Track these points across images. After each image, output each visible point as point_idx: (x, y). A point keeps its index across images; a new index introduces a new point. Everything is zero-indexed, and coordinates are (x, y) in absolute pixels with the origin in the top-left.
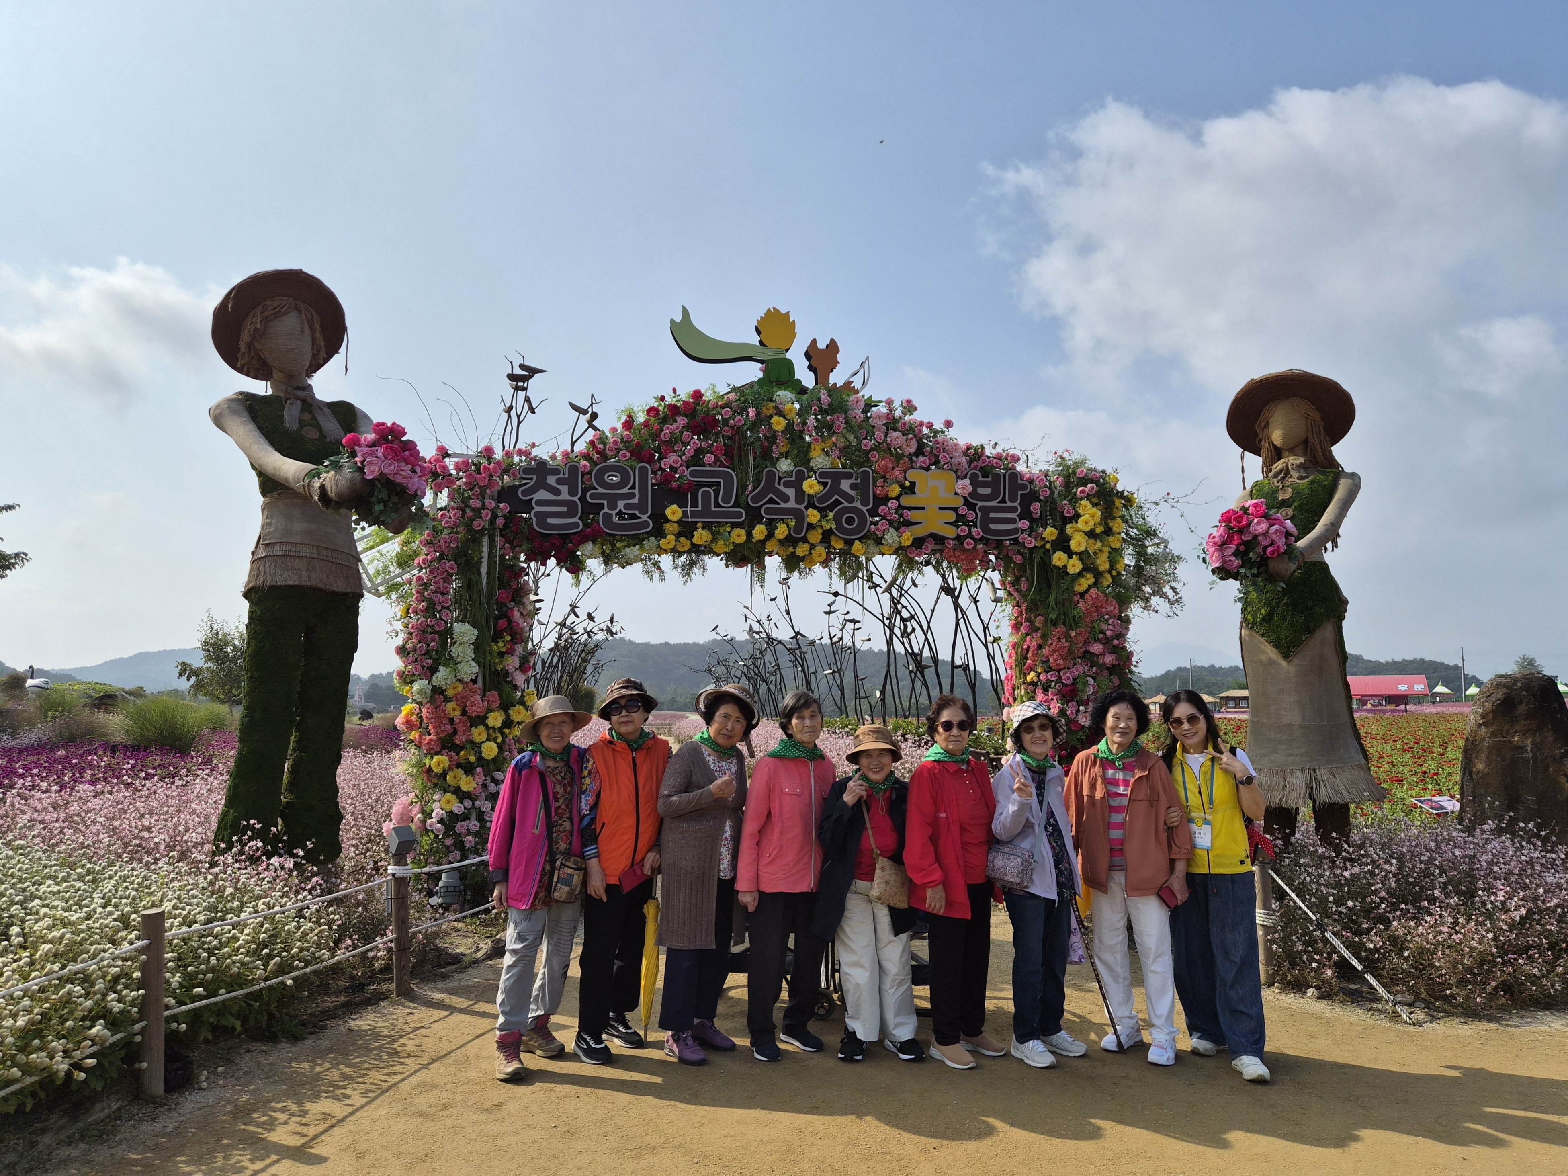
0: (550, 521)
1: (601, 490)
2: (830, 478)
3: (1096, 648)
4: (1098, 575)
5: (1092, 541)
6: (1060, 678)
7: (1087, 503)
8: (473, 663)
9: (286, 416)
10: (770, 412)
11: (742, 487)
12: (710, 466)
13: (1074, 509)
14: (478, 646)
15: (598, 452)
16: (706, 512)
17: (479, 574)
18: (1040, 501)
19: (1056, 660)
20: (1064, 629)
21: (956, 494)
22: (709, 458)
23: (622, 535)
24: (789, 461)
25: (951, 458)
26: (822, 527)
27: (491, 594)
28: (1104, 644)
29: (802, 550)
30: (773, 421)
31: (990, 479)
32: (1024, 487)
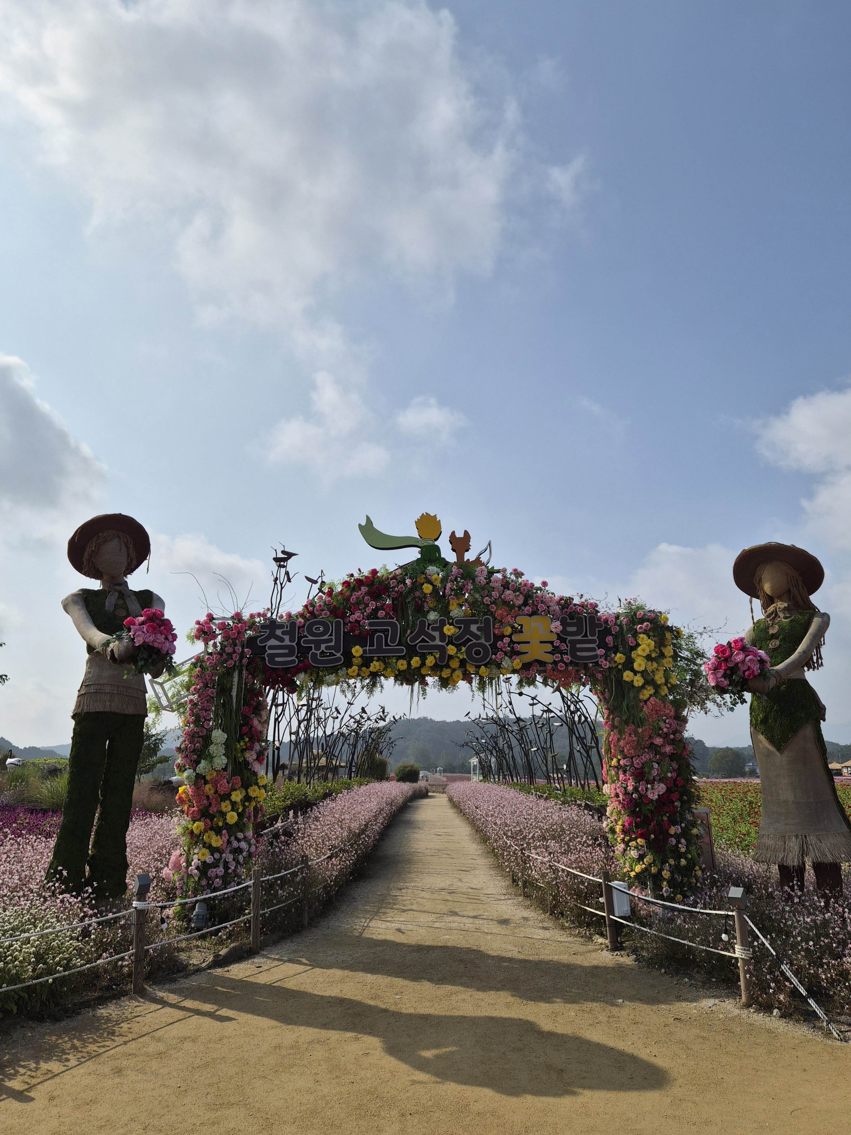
0: (277, 659)
1: (310, 638)
2: (463, 623)
3: (658, 741)
4: (657, 687)
5: (650, 663)
6: (633, 763)
7: (644, 636)
8: (223, 757)
9: (106, 603)
10: (422, 581)
11: (404, 632)
12: (383, 618)
13: (636, 640)
14: (227, 745)
15: (309, 613)
16: (379, 650)
17: (231, 696)
18: (612, 635)
19: (628, 750)
20: (633, 727)
21: (551, 632)
22: (381, 613)
23: (324, 667)
24: (436, 613)
25: (548, 607)
26: (459, 658)
27: (237, 710)
28: (664, 738)
29: (446, 673)
30: (424, 587)
31: (575, 621)
32: (600, 625)
